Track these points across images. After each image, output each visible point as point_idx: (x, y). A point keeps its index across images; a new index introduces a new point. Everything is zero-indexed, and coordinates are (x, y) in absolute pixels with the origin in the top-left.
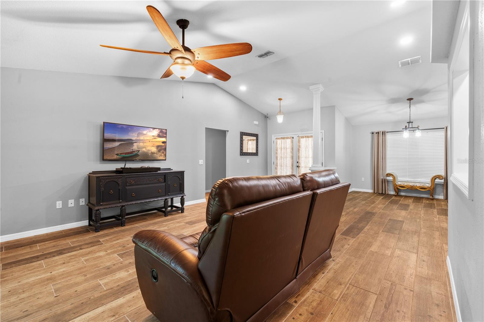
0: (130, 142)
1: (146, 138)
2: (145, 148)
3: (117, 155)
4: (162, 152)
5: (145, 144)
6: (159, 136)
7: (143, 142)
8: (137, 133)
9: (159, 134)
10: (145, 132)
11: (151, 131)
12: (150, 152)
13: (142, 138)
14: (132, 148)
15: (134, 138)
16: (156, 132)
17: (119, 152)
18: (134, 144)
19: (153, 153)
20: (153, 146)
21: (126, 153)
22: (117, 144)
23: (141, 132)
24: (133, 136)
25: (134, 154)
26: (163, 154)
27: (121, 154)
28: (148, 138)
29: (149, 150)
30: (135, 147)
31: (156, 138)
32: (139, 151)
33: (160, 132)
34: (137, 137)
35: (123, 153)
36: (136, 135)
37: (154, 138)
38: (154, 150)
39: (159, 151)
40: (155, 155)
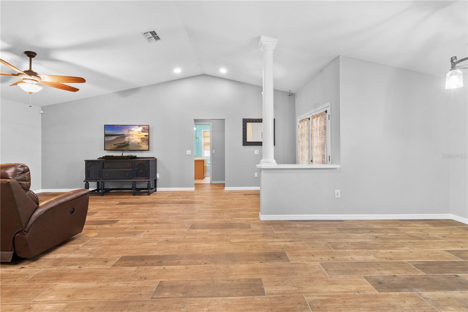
0: (123, 136)
1: (133, 133)
2: (133, 140)
3: (115, 145)
4: (144, 142)
5: (133, 137)
6: (143, 132)
7: (132, 136)
8: (128, 130)
9: (142, 130)
10: (133, 129)
11: (137, 128)
12: (137, 142)
13: (131, 133)
14: (124, 140)
15: (126, 134)
16: (140, 129)
17: (116, 143)
18: (126, 137)
19: (138, 143)
20: (138, 138)
21: (120, 144)
22: (115, 137)
23: (130, 129)
24: (125, 132)
25: (126, 144)
26: (145, 144)
27: (117, 144)
28: (135, 133)
29: (136, 141)
30: (126, 139)
31: (140, 133)
32: (129, 142)
33: (143, 129)
34: (128, 133)
35: (119, 144)
36: (127, 131)
37: (139, 133)
38: (139, 141)
39: (143, 141)
40: (140, 144)
